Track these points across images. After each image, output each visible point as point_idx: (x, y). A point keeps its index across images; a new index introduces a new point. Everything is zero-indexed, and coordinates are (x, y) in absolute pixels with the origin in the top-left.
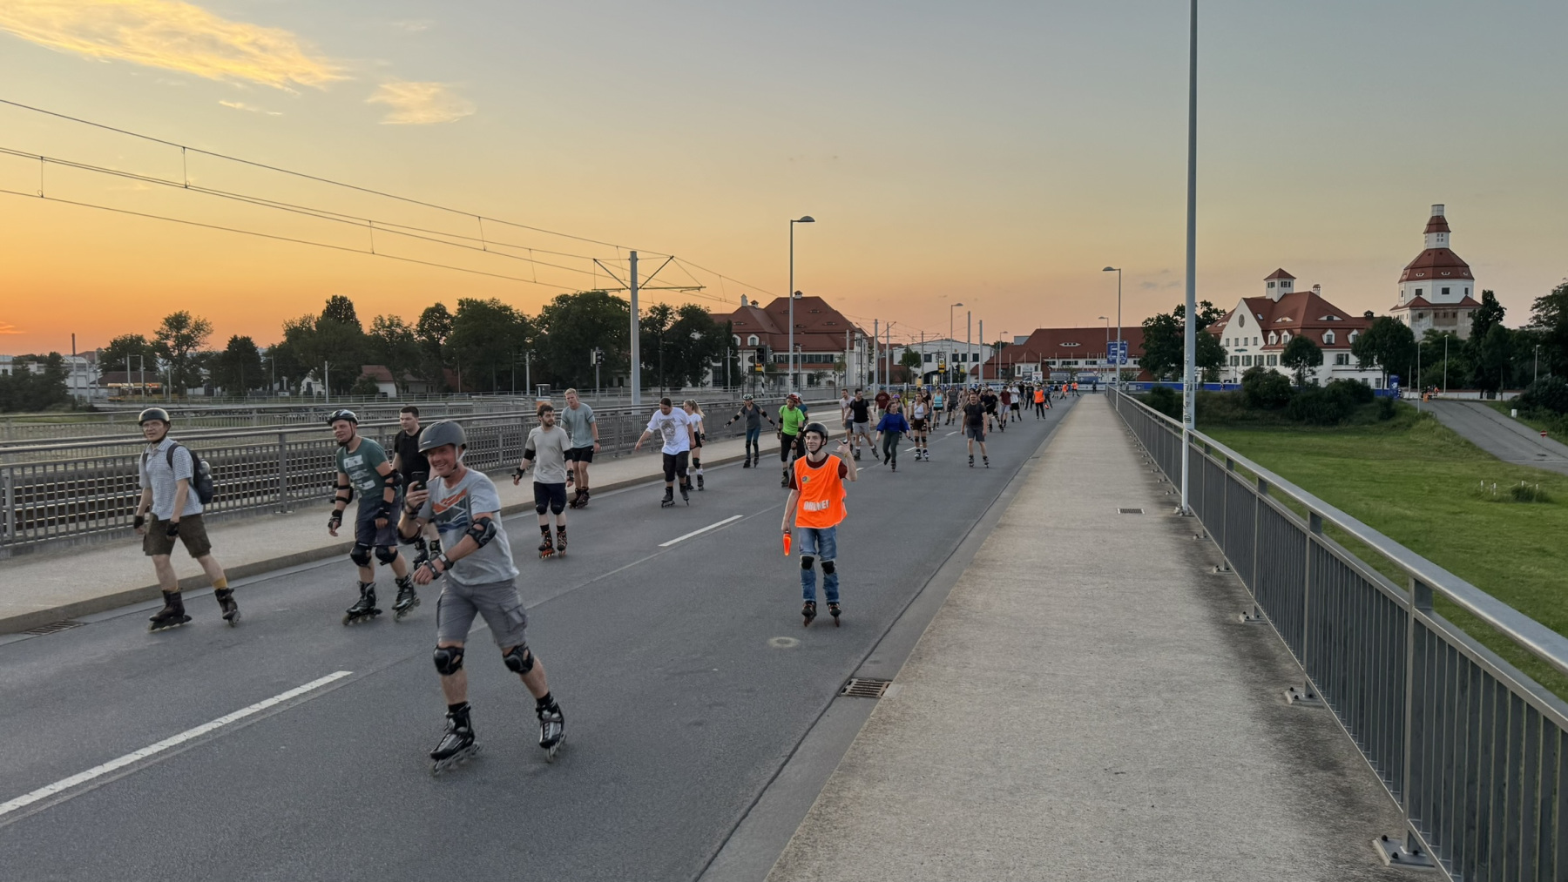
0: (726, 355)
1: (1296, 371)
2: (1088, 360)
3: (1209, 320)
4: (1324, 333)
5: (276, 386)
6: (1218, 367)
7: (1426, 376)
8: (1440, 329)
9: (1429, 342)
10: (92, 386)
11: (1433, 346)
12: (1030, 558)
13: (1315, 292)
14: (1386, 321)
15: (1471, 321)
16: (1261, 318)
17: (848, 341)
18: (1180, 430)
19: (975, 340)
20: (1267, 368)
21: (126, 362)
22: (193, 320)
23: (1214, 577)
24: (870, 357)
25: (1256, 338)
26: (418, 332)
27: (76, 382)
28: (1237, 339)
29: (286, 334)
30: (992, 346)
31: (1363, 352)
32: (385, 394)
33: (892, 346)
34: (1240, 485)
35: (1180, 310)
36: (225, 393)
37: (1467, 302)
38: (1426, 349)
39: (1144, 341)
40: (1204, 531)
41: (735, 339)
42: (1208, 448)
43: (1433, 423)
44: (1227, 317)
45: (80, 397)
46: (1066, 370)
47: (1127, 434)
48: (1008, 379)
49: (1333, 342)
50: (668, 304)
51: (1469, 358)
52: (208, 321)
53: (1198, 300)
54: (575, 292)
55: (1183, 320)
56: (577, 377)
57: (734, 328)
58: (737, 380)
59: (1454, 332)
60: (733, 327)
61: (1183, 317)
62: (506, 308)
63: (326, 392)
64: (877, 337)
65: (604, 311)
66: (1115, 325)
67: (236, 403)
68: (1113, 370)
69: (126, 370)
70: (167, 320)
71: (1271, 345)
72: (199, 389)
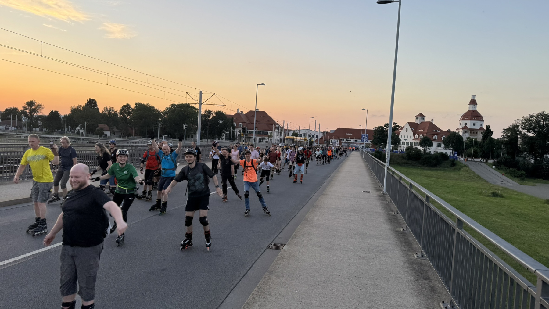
0: (230, 129)
1: (423, 148)
2: (355, 140)
3: (396, 129)
4: (434, 136)
5: (66, 130)
6: (398, 145)
7: (466, 152)
8: (472, 137)
9: (468, 141)
11: (469, 143)
12: (333, 206)
13: (432, 122)
14: (454, 133)
15: (482, 135)
16: (413, 129)
17: (274, 128)
18: (384, 166)
19: (317, 130)
20: (414, 147)
21: (11, 117)
22: (37, 103)
23: (393, 215)
24: (281, 133)
25: (411, 136)
26: (119, 113)
28: (405, 136)
29: (71, 111)
30: (323, 133)
31: (446, 143)
32: (106, 135)
33: (289, 130)
34: (404, 186)
35: (387, 125)
36: (47, 131)
37: (481, 128)
38: (467, 144)
39: (374, 135)
40: (390, 200)
41: (234, 124)
42: (393, 172)
43: (468, 169)
44: (402, 128)
46: (347, 143)
47: (366, 166)
48: (328, 144)
49: (437, 139)
50: (211, 110)
51: (480, 147)
52: (42, 104)
53: (393, 122)
54: (178, 103)
55: (387, 128)
56: (177, 133)
58: (234, 138)
59: (476, 138)
60: (234, 120)
61: (387, 127)
62: (153, 107)
63: (85, 133)
64: (284, 127)
65: (188, 111)
66: (364, 128)
67: (51, 134)
68: (363, 144)
69: (10, 120)
70: (27, 103)
71: (416, 139)
72: (37, 128)
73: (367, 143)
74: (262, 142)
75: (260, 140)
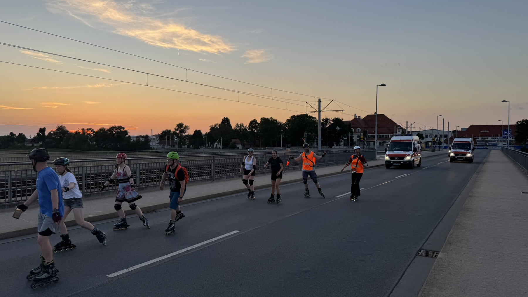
0: (349, 135)
2: (493, 137)
5: (207, 145)
10: (157, 145)
17: (394, 130)
19: (446, 130)
21: (166, 138)
22: (185, 125)
26: (248, 128)
27: (152, 144)
29: (210, 129)
30: (452, 132)
32: (238, 148)
36: (193, 147)
39: (517, 130)
41: (352, 129)
45: (154, 148)
46: (483, 141)
50: (328, 118)
54: (297, 114)
57: (351, 126)
63: (221, 147)
64: (407, 128)
67: (196, 150)
69: (166, 140)
70: (177, 125)
72: (186, 146)
73: (510, 140)
74: (383, 145)
75: (380, 143)
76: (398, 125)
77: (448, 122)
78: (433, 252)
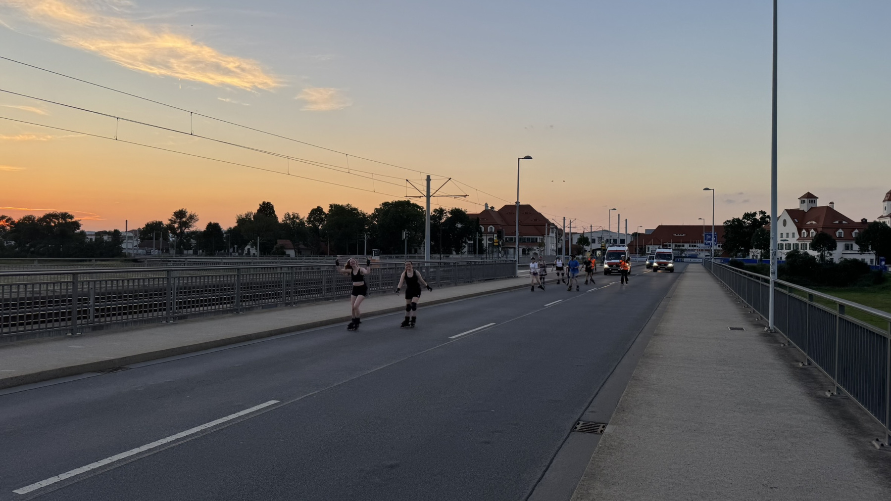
0: (475, 237)
1: (819, 254)
2: (691, 244)
3: (764, 222)
4: (837, 231)
5: (231, 250)
6: (767, 249)
10: (136, 248)
13: (831, 206)
14: (875, 224)
16: (796, 221)
17: (546, 229)
19: (623, 232)
20: (802, 252)
21: (153, 235)
22: (189, 213)
24: (560, 240)
25: (793, 234)
26: (307, 221)
27: (127, 246)
28: (782, 234)
29: (237, 222)
30: (632, 235)
31: (862, 242)
32: (289, 255)
33: (572, 234)
35: (746, 216)
36: (204, 253)
39: (725, 234)
41: (481, 228)
45: (129, 253)
46: (678, 250)
49: (843, 236)
50: (443, 207)
52: (196, 214)
54: (392, 201)
55: (748, 222)
56: (393, 247)
57: (480, 222)
61: (748, 220)
62: (355, 209)
63: (258, 254)
64: (564, 227)
65: (408, 211)
67: (209, 258)
68: (706, 250)
69: (153, 240)
70: (175, 213)
71: (803, 237)
72: (190, 251)
73: (715, 248)
74: (528, 254)
75: (524, 251)
76: (552, 221)
77: (626, 220)
78: (597, 424)
